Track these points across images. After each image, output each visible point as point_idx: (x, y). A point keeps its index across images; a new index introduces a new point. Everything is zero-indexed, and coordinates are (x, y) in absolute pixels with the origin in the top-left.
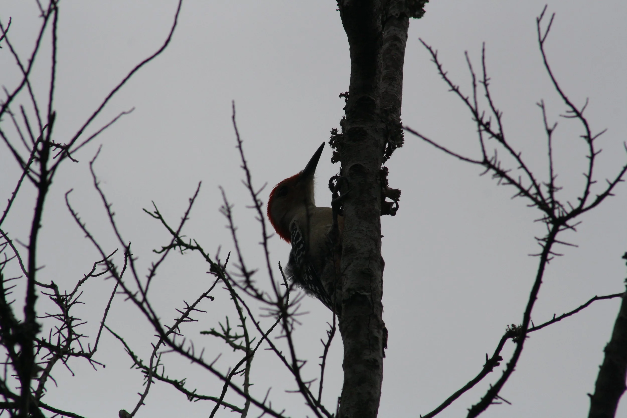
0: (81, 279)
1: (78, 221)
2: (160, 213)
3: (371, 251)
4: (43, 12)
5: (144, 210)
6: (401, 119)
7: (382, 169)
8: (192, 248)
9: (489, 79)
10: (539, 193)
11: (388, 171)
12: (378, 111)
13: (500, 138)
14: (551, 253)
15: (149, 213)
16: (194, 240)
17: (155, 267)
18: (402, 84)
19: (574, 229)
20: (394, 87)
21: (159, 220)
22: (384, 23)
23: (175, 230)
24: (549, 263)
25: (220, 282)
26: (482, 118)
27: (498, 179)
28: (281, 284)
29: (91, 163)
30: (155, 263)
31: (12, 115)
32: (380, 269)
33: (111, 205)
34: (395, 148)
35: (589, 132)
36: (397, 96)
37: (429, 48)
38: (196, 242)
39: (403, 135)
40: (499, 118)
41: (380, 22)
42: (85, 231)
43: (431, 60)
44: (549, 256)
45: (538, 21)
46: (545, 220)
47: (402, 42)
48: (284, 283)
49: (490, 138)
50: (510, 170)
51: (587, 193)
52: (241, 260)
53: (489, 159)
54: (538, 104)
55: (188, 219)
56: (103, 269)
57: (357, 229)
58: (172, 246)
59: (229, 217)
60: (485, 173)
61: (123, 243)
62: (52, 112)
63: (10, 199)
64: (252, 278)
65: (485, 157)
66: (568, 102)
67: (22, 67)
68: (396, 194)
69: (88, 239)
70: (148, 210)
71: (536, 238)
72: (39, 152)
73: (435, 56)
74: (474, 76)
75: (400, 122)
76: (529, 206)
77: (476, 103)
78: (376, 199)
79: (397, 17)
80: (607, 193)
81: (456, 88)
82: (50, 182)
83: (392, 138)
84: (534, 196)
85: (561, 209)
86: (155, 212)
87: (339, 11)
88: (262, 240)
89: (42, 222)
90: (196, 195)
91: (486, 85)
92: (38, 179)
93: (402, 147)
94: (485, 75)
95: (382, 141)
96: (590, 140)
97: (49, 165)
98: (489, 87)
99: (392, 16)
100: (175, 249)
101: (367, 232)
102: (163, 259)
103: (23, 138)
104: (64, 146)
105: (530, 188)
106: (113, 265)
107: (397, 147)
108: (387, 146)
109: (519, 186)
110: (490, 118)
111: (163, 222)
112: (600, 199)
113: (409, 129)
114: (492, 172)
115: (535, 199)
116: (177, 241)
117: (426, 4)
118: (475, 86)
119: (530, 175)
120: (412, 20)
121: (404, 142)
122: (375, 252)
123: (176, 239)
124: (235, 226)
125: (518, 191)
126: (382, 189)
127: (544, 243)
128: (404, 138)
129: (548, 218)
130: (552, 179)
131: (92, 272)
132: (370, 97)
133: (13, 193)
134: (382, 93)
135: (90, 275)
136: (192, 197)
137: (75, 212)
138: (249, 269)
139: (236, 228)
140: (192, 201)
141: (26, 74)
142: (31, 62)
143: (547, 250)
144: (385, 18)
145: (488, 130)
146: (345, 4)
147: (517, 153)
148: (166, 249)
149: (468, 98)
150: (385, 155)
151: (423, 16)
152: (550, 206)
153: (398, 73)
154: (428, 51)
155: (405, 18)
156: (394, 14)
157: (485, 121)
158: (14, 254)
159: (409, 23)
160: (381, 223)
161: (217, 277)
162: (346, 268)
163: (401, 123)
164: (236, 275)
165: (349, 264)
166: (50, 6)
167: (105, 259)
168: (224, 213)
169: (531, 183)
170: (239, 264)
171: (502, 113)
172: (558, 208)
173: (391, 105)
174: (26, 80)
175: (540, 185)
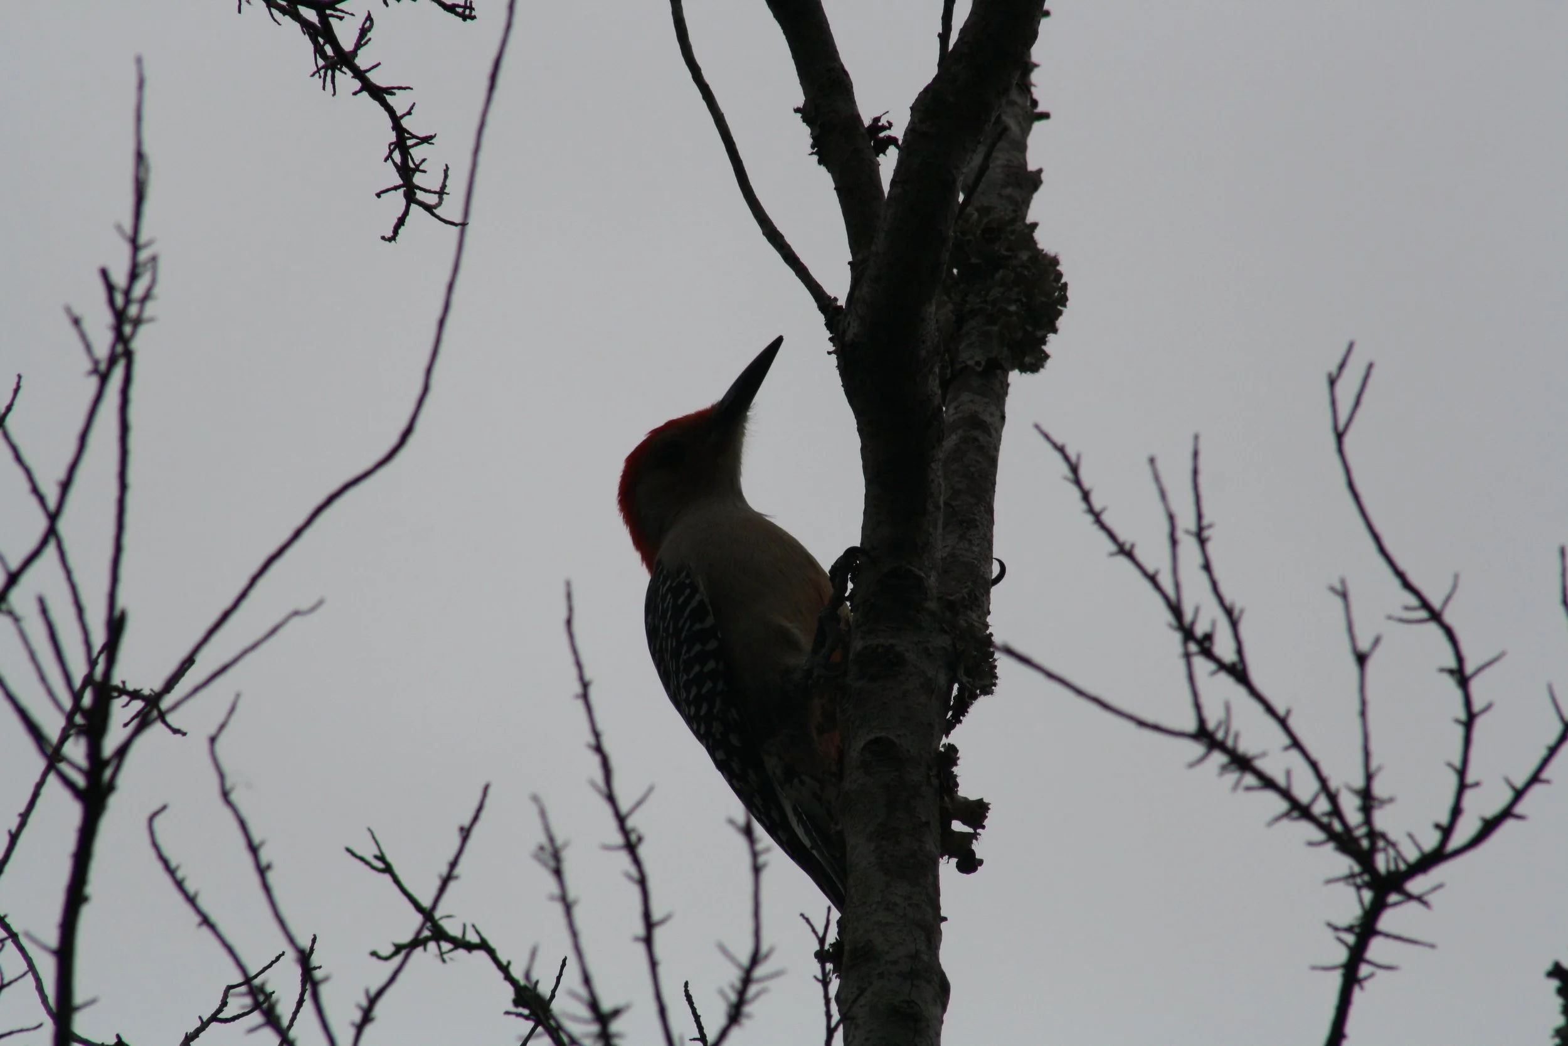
0: (191, 1030)
1: (179, 884)
2: (389, 859)
3: (915, 956)
4: (96, 362)
5: (348, 850)
6: (989, 624)
7: (942, 749)
8: (469, 947)
9: (1210, 526)
10: (1336, 811)
11: (958, 756)
12: (932, 605)
13: (1239, 673)
14: (1369, 962)
15: (362, 859)
16: (473, 926)
17: (373, 1001)
18: (992, 536)
19: (1425, 904)
20: (970, 541)
21: (387, 878)
22: (945, 385)
23: (426, 903)
24: (1362, 988)
25: (540, 1035)
26: (1193, 623)
27: (1232, 777)
28: (691, 1040)
29: (213, 740)
30: (373, 991)
31: (17, 620)
32: (939, 1002)
33: (262, 844)
34: (975, 697)
35: (1460, 659)
36: (979, 565)
37: (1061, 450)
38: (478, 932)
39: (996, 663)
40: (1234, 624)
41: (937, 381)
42: (198, 911)
43: (1066, 478)
44: (1364, 970)
45: (1332, 382)
46: (1351, 881)
47: (993, 431)
48: (699, 1036)
49: (1214, 673)
50: (1264, 755)
51: (1456, 812)
52: (587, 980)
53: (1211, 725)
54: (1333, 589)
55: (456, 878)
56: (243, 1007)
57: (879, 900)
58: (417, 942)
59: (558, 873)
60: (1202, 759)
61: (291, 940)
62: (117, 613)
63: (14, 829)
64: (615, 1026)
65: (1202, 722)
66: (1407, 585)
67: (41, 499)
68: (976, 812)
69: (205, 931)
70: (359, 853)
71: (1329, 925)
72: (85, 713)
73: (1074, 469)
74: (1171, 518)
75: (988, 632)
76: (1311, 844)
77: (1177, 586)
78: (927, 824)
79: (979, 369)
80: (1507, 813)
81: (1127, 547)
82: (111, 787)
83: (968, 673)
84: (1325, 820)
85: (1392, 852)
86: (376, 857)
87: (834, 356)
88: (641, 931)
89: (90, 889)
90: (476, 818)
91: (1202, 542)
92: (80, 781)
93: (992, 694)
94: (1200, 517)
95: (942, 679)
96: (1462, 679)
97: (110, 745)
98: (1210, 547)
99: (966, 368)
100: (425, 949)
101: (905, 908)
102: (393, 979)
103: (43, 678)
104: (150, 694)
105: (1315, 799)
106: (268, 996)
107: (980, 695)
108: (955, 692)
109: (1286, 794)
110: (1214, 624)
111: (397, 881)
112: (1489, 826)
113: (1009, 651)
114: (1218, 758)
115: (1326, 828)
116: (430, 928)
117: (1051, 337)
118: (1174, 542)
119: (1314, 765)
120: (1015, 377)
121: (997, 681)
122: (925, 958)
123: (429, 924)
124: (572, 895)
125: (1283, 805)
126: (942, 799)
127: (1351, 939)
128: (999, 671)
129: (1360, 874)
130: (1369, 777)
131: (220, 1010)
132: (913, 568)
133: (20, 815)
134: (944, 559)
135: (214, 1018)
136: (466, 822)
137: (173, 864)
138: (607, 1005)
139: (575, 902)
140: (465, 833)
141: (53, 517)
142: (65, 486)
143: (1357, 955)
144: (949, 371)
145: (1207, 652)
146: (849, 336)
147: (1281, 711)
148: (405, 949)
149: (1157, 573)
150: (950, 713)
151: (1043, 366)
152: (1365, 843)
153: (982, 508)
154: (1057, 456)
155: (999, 372)
156: (971, 363)
157: (1200, 630)
158: (24, 966)
159: (1008, 385)
160: (940, 885)
161: (531, 1024)
162: (855, 1001)
163: (991, 635)
164: (576, 1019)
165: (862, 991)
166: (113, 347)
167: (248, 980)
168: (545, 864)
169: (1315, 785)
170: (583, 992)
171: (1242, 612)
172: (1385, 850)
173: (966, 590)
174: (51, 532)
175: (1338, 790)
